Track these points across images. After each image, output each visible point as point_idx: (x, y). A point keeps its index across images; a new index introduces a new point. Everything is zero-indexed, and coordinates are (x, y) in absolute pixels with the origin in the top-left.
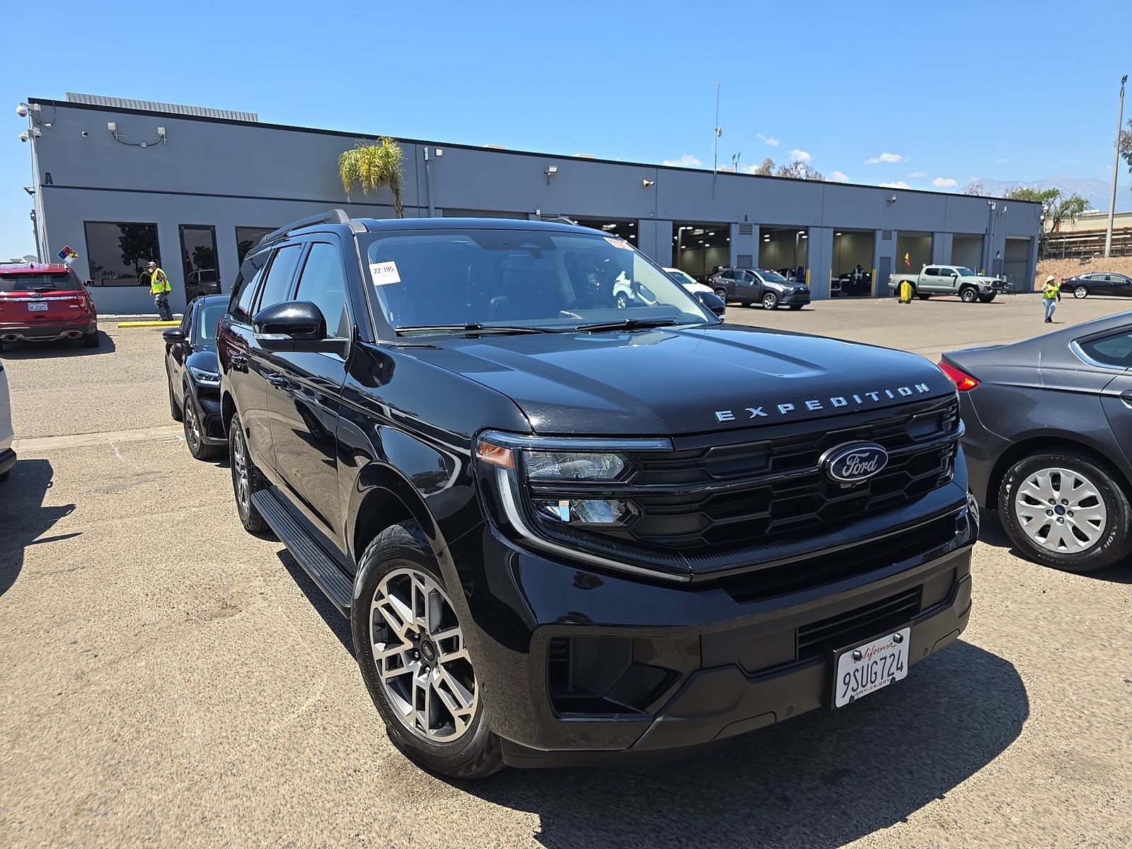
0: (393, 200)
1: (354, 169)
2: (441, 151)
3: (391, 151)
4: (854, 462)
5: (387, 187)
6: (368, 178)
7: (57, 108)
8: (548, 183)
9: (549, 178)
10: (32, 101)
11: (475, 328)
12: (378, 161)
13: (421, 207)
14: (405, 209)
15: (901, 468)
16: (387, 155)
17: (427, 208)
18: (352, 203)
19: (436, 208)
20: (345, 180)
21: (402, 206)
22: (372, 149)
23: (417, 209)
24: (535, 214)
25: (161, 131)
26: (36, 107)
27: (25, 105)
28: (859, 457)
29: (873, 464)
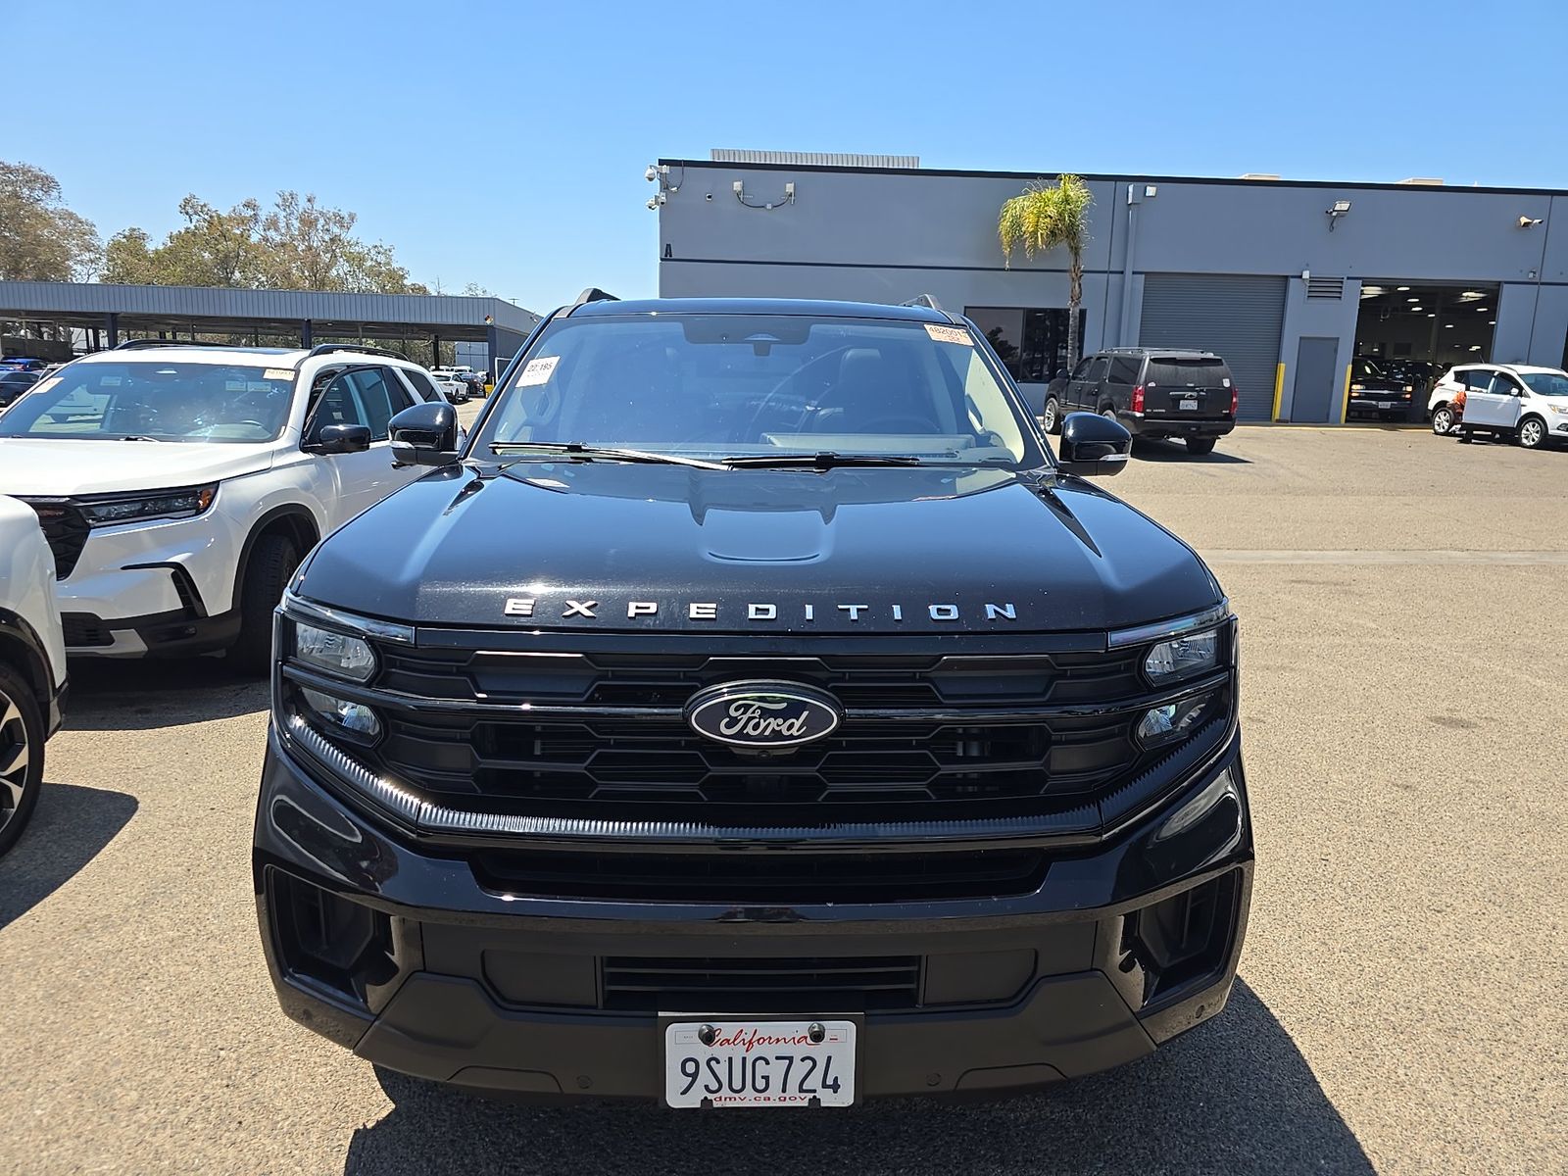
0: (1069, 264)
1: (1017, 224)
2: (1154, 189)
3: (1072, 194)
4: (749, 714)
5: (1063, 245)
6: (1035, 232)
7: (685, 168)
8: (1332, 228)
9: (1333, 220)
10: (662, 162)
11: (578, 449)
12: (1052, 211)
13: (1111, 272)
14: (1085, 274)
15: (921, 745)
16: (1067, 200)
17: (1122, 273)
18: (1011, 270)
19: (1134, 273)
20: (1005, 240)
21: (1083, 271)
22: (1048, 193)
23: (1106, 275)
24: (1301, 277)
25: (790, 188)
26: (665, 169)
27: (655, 167)
28: (759, 708)
29: (798, 724)
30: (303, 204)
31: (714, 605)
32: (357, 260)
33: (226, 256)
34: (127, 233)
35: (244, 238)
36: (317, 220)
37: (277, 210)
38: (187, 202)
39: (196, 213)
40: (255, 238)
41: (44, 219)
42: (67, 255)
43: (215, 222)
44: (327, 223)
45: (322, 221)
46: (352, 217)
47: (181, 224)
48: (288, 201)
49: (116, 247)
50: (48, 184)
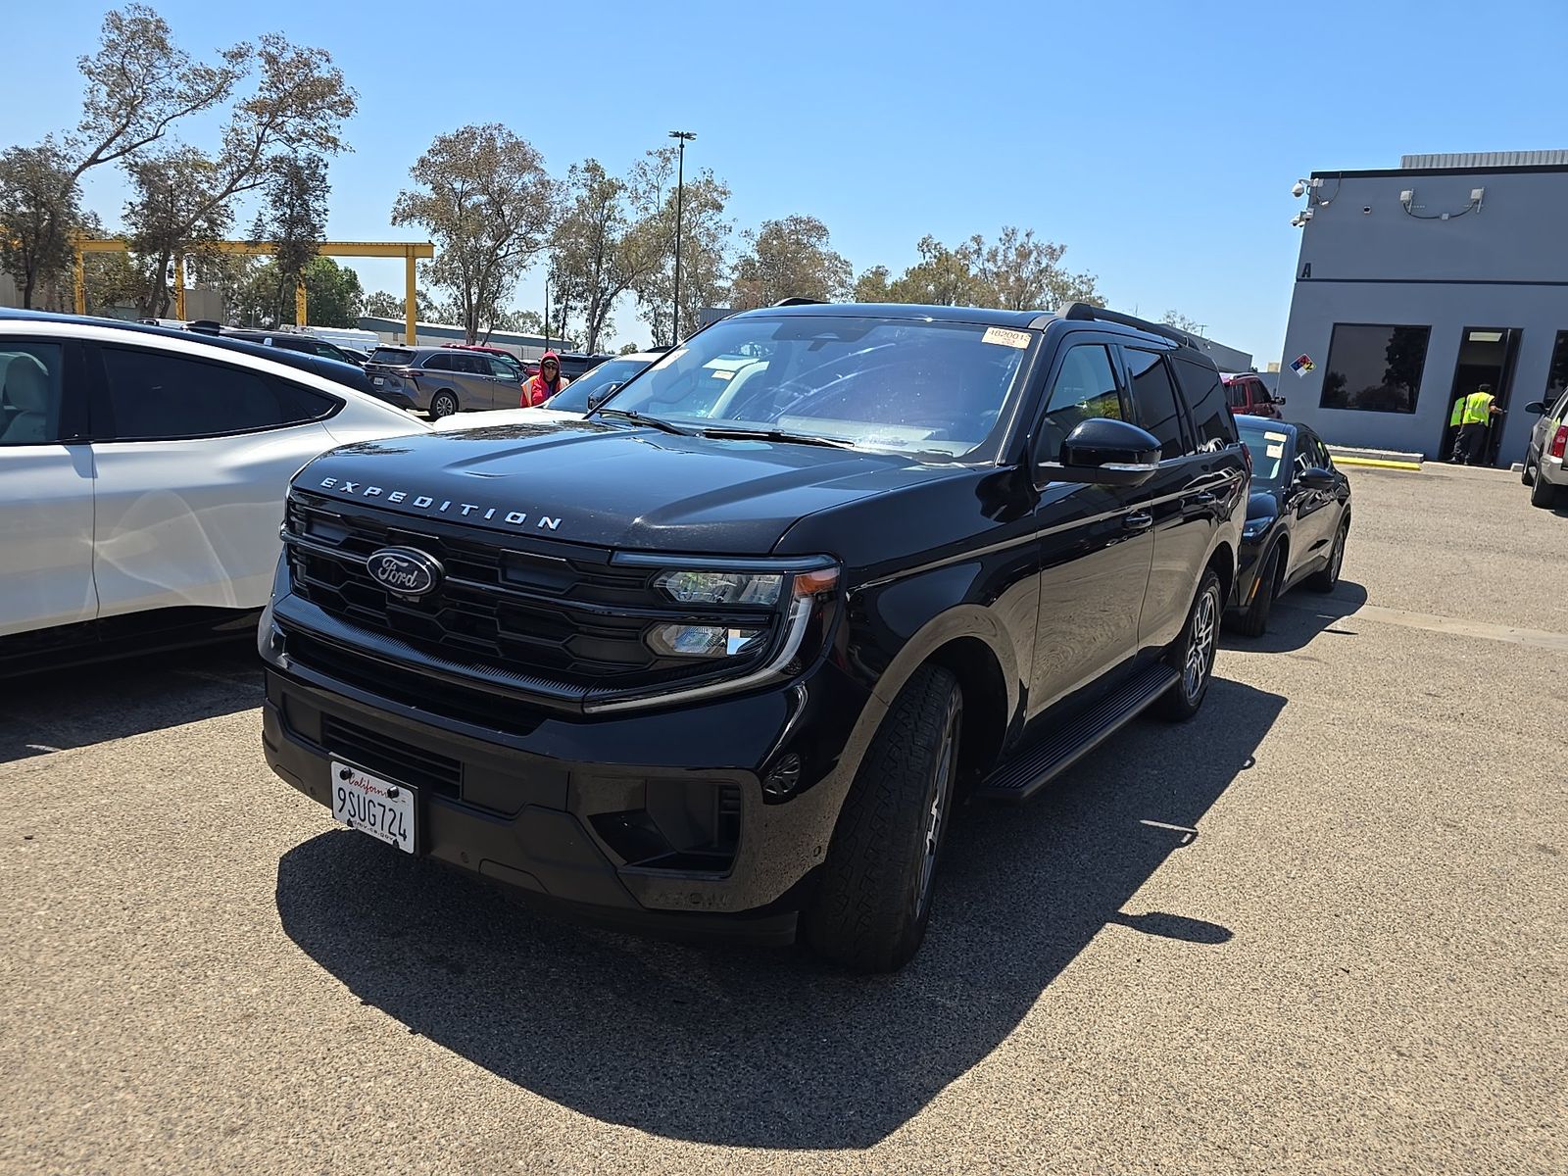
4: (391, 567)
10: (1314, 175)
25: (1477, 194)
26: (1318, 182)
27: (1306, 181)
29: (412, 579)
30: (1021, 238)
31: (404, 495)
32: (1061, 289)
33: (945, 288)
34: (874, 270)
35: (964, 270)
36: (1031, 252)
37: (999, 244)
38: (924, 241)
39: (929, 251)
40: (974, 271)
41: (816, 259)
42: (827, 289)
43: (943, 258)
44: (1039, 255)
45: (1035, 254)
46: (1062, 249)
47: (916, 260)
48: (1010, 236)
49: (864, 281)
50: (821, 231)
